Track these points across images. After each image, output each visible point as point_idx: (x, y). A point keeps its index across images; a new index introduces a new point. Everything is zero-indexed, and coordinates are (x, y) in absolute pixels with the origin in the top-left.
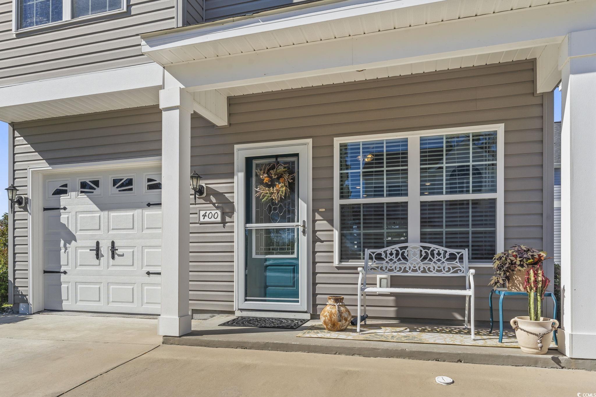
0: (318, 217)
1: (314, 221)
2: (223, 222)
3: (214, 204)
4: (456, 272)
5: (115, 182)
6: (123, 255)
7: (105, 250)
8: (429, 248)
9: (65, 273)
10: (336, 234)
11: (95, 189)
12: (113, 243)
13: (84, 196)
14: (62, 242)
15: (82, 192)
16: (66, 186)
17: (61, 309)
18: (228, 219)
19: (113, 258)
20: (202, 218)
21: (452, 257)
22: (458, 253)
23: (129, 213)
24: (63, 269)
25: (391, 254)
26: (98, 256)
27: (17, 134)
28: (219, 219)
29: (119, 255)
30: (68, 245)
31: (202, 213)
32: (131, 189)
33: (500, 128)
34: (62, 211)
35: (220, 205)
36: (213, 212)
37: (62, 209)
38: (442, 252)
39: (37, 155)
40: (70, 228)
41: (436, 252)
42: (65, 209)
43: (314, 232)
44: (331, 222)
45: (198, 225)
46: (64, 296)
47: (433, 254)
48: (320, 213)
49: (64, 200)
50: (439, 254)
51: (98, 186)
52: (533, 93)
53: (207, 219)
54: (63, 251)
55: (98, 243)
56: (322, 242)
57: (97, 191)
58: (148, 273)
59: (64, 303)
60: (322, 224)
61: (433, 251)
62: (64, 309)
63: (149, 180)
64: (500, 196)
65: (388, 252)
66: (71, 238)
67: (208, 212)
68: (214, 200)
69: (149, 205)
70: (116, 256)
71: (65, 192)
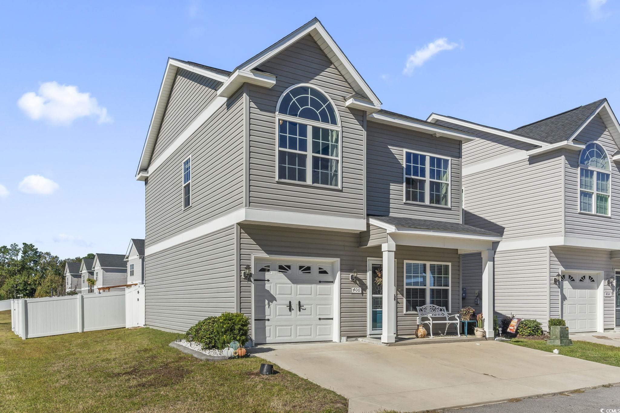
0: (398, 293)
1: (397, 294)
2: (362, 293)
3: (358, 284)
4: (443, 315)
5: (301, 267)
6: (305, 309)
7: (295, 306)
8: (434, 307)
9: (268, 320)
10: (405, 300)
11: (288, 270)
12: (299, 302)
13: (281, 274)
14: (267, 302)
15: (279, 271)
16: (269, 266)
17: (265, 343)
18: (364, 292)
19: (300, 310)
20: (353, 291)
21: (441, 310)
22: (443, 308)
23: (309, 286)
24: (267, 318)
25: (424, 309)
26: (290, 310)
27: (242, 231)
28: (360, 292)
29: (303, 309)
30: (270, 303)
31: (353, 288)
32: (310, 273)
33: (450, 264)
34: (266, 282)
35: (361, 285)
36: (358, 288)
37: (266, 280)
38: (438, 308)
39: (258, 247)
40: (272, 293)
41: (436, 308)
42: (268, 281)
43: (397, 299)
44: (403, 295)
45: (351, 294)
46: (267, 334)
47: (436, 309)
48: (399, 291)
49: (268, 275)
50: (437, 309)
51: (290, 269)
52: (457, 254)
53: (355, 292)
54: (267, 306)
55: (290, 302)
56: (399, 303)
57: (289, 272)
58: (320, 319)
59: (267, 339)
60: (400, 296)
61: (435, 307)
62: (267, 343)
63: (320, 269)
64: (450, 288)
65: (423, 308)
66: (272, 299)
67: (356, 288)
68: (358, 283)
69: (320, 282)
70: (301, 310)
71: (269, 271)
